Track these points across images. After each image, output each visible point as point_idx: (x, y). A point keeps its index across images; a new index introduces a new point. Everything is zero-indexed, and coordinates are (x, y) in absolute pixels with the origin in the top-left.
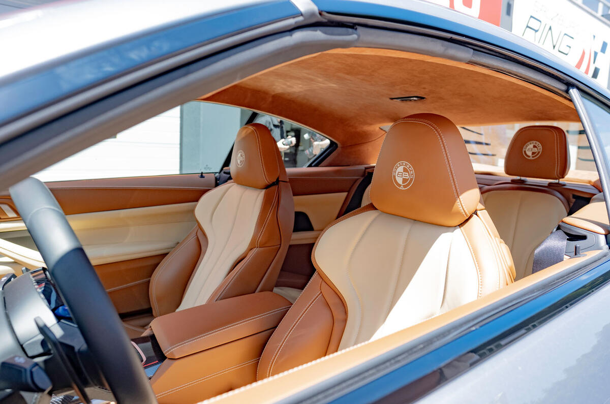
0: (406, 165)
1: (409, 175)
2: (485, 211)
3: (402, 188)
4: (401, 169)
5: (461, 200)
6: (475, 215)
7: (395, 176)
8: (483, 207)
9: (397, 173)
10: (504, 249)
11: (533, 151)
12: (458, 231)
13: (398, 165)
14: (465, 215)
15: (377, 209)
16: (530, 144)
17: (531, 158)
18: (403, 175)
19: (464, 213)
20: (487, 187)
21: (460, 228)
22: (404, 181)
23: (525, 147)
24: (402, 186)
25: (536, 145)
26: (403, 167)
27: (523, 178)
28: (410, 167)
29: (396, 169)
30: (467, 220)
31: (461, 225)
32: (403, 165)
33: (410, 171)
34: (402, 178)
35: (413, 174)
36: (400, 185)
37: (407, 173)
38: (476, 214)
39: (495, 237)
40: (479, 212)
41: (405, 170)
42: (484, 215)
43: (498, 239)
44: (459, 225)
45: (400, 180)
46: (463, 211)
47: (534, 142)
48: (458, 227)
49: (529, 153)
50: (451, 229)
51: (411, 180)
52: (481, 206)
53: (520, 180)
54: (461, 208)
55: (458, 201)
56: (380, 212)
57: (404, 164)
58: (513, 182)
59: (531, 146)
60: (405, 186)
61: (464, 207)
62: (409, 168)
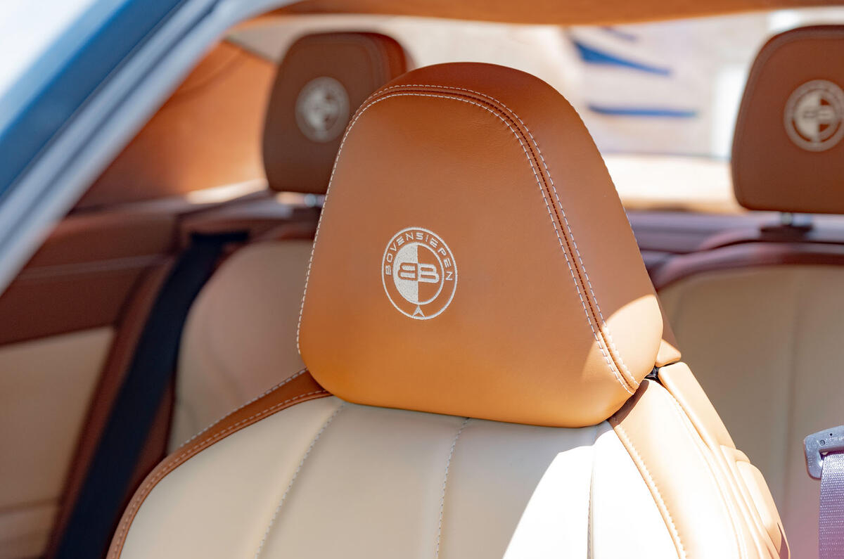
0: (426, 240)
1: (439, 271)
2: (682, 366)
3: (418, 316)
4: (409, 253)
5: (609, 338)
6: (652, 383)
7: (391, 276)
8: (677, 354)
9: (396, 268)
10: (750, 479)
11: (821, 118)
12: (608, 437)
13: (400, 241)
14: (625, 386)
15: (332, 395)
16: (810, 91)
17: (816, 146)
18: (420, 273)
19: (621, 380)
20: (677, 263)
21: (613, 427)
22: (425, 291)
23: (791, 103)
24: (418, 310)
25: (829, 97)
26: (415, 245)
27: (800, 219)
28: (440, 245)
29: (394, 253)
30: (633, 400)
31: (615, 418)
32: (415, 240)
33: (442, 257)
34: (416, 283)
35: (451, 268)
36: (410, 307)
37: (432, 267)
38: (658, 380)
39: (720, 443)
40: (663, 372)
41: (424, 256)
42: (680, 376)
43: (729, 451)
44: (608, 420)
45: (409, 291)
46: (617, 373)
47: (822, 84)
48: (608, 424)
49: (809, 128)
50: (588, 434)
51: (449, 285)
52: (668, 352)
53: (790, 227)
54: (613, 366)
55: (599, 342)
56: (340, 402)
57: (420, 236)
58: (768, 235)
59: (811, 101)
60: (427, 310)
61: (620, 360)
62: (436, 249)
